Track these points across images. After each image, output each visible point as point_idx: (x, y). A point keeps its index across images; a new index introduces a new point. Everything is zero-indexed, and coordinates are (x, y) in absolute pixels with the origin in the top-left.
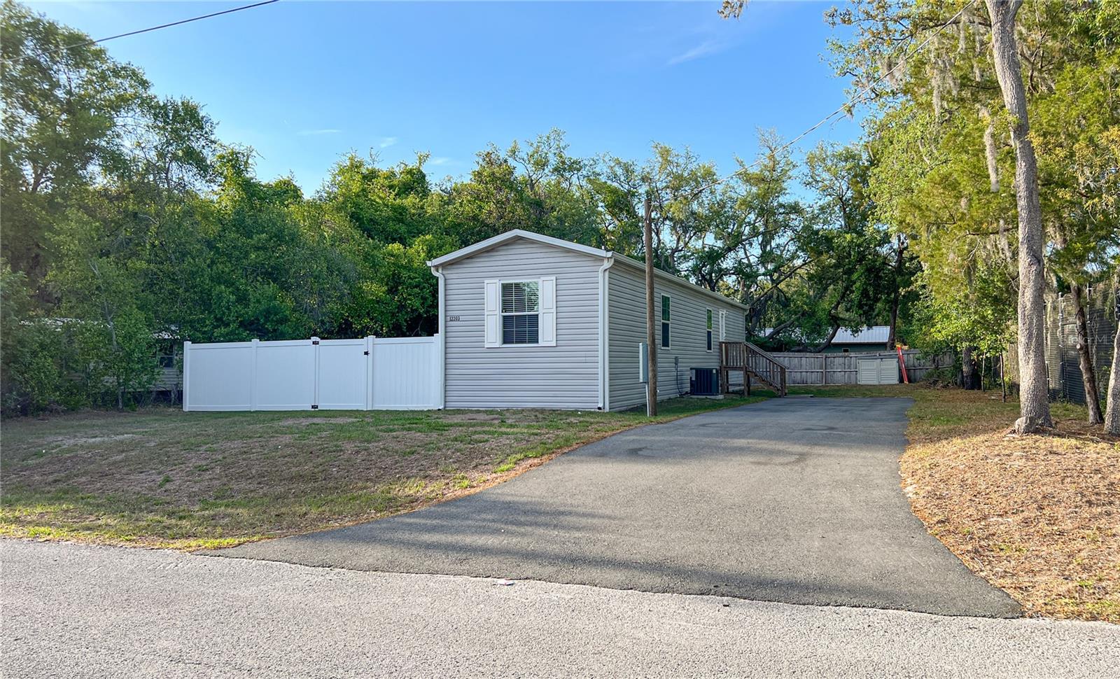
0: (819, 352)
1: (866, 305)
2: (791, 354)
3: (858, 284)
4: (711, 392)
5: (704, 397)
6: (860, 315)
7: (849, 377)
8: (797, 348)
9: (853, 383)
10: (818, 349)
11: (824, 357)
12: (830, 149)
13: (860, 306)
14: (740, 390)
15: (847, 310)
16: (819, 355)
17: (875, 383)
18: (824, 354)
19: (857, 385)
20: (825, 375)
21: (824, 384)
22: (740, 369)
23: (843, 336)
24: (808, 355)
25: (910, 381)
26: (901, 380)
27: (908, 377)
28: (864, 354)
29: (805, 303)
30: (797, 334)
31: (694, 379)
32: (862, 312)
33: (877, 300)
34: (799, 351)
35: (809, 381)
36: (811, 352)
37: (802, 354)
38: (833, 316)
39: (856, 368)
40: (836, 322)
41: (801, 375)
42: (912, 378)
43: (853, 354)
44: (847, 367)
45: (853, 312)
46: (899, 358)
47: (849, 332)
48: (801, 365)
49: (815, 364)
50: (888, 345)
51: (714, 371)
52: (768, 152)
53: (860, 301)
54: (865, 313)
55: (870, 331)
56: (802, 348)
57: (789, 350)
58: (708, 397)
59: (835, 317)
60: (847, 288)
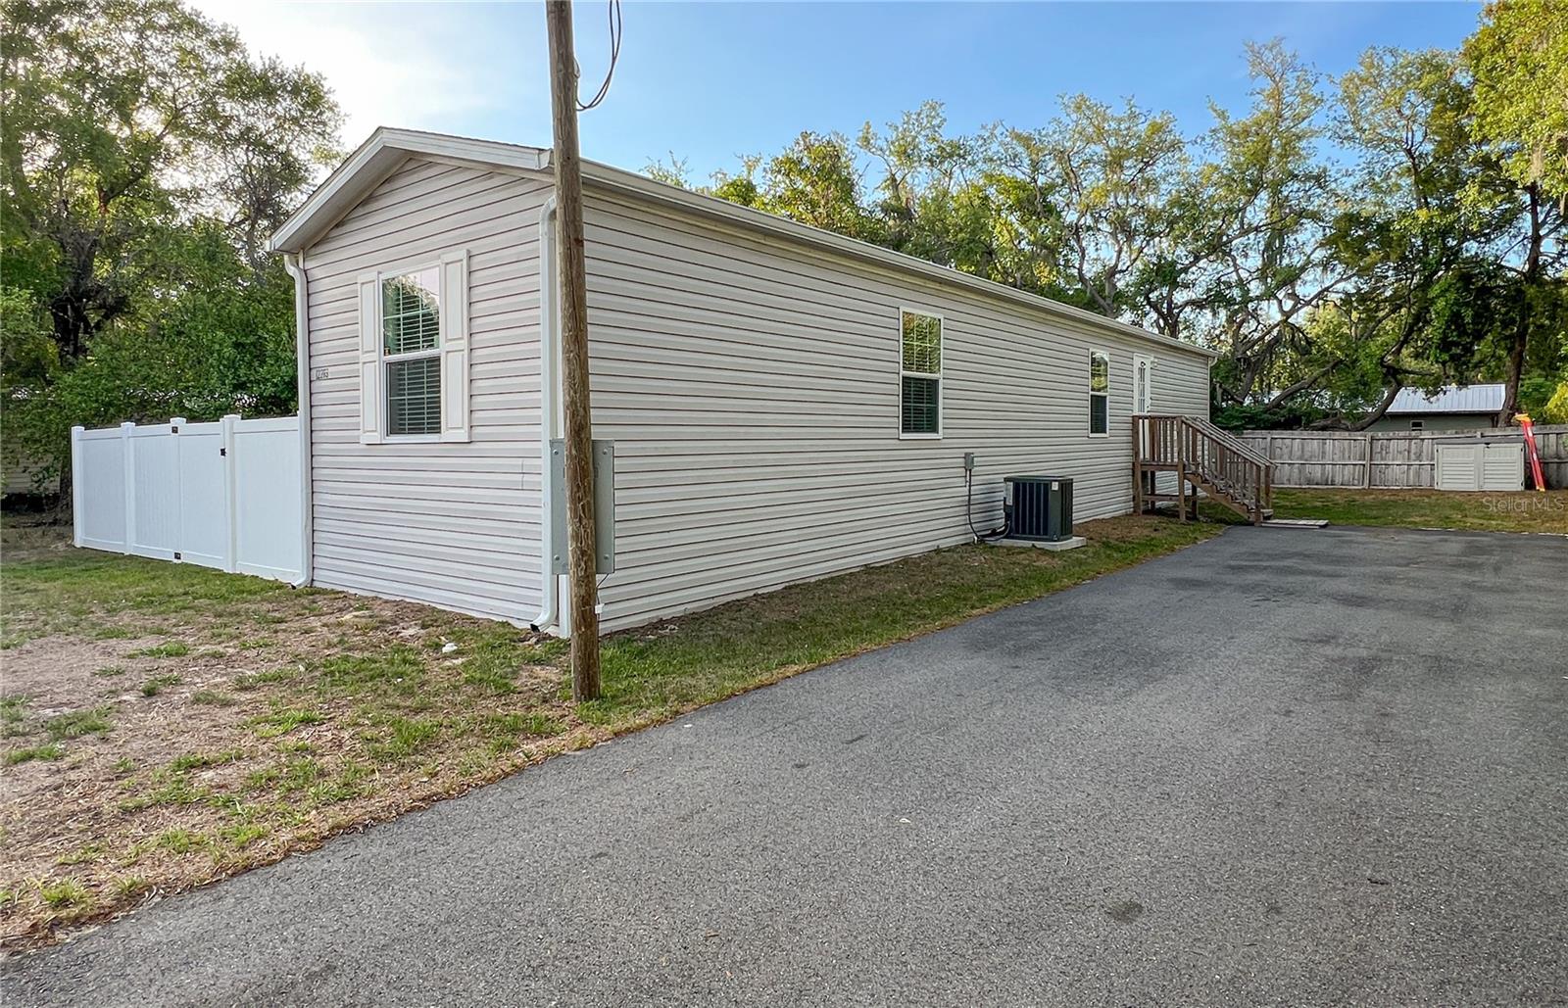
0: (1363, 429)
1: (1456, 344)
2: (1306, 434)
3: (1441, 303)
4: (1046, 533)
5: (1028, 544)
6: (1444, 363)
7: (1418, 474)
8: (1323, 423)
9: (1425, 484)
10: (1360, 424)
11: (1368, 438)
12: (1389, 60)
13: (1445, 345)
14: (1168, 508)
15: (1417, 356)
16: (1358, 435)
17: (1473, 487)
18: (1369, 435)
19: (1431, 492)
20: (1370, 466)
21: (1366, 486)
22: (1173, 467)
23: (1409, 400)
24: (1337, 435)
25: (1548, 485)
26: (1529, 484)
27: (1543, 475)
28: (1450, 433)
29: (1339, 347)
30: (1324, 399)
31: (1010, 502)
32: (1447, 358)
33: (1479, 336)
34: (1324, 428)
35: (1338, 479)
36: (1347, 429)
37: (1326, 434)
38: (1389, 367)
39: (1432, 459)
40: (1395, 377)
41: (1323, 470)
42: (1553, 482)
43: (1426, 434)
44: (1413, 456)
45: (1428, 359)
46: (1526, 442)
47: (1421, 393)
48: (1324, 453)
49: (1350, 452)
50: (1502, 417)
51: (1055, 486)
52: (1268, 85)
53: (1444, 338)
54: (1453, 358)
55: (1464, 390)
56: (1329, 422)
57: (1308, 427)
58: (1039, 544)
59: (1393, 368)
60: (1418, 318)
